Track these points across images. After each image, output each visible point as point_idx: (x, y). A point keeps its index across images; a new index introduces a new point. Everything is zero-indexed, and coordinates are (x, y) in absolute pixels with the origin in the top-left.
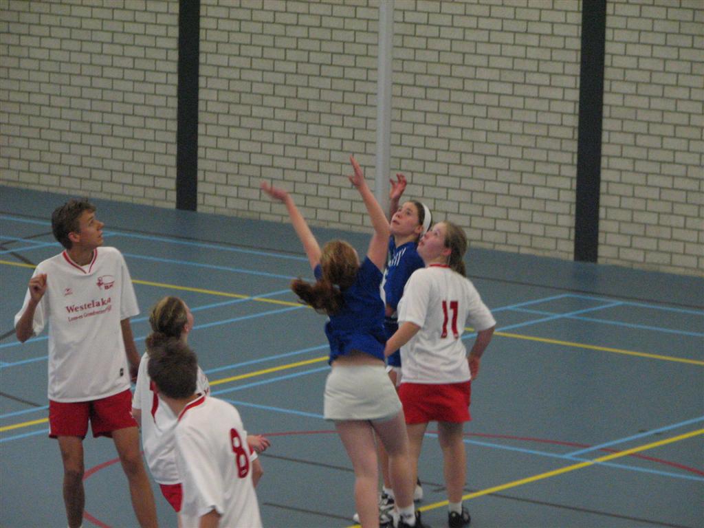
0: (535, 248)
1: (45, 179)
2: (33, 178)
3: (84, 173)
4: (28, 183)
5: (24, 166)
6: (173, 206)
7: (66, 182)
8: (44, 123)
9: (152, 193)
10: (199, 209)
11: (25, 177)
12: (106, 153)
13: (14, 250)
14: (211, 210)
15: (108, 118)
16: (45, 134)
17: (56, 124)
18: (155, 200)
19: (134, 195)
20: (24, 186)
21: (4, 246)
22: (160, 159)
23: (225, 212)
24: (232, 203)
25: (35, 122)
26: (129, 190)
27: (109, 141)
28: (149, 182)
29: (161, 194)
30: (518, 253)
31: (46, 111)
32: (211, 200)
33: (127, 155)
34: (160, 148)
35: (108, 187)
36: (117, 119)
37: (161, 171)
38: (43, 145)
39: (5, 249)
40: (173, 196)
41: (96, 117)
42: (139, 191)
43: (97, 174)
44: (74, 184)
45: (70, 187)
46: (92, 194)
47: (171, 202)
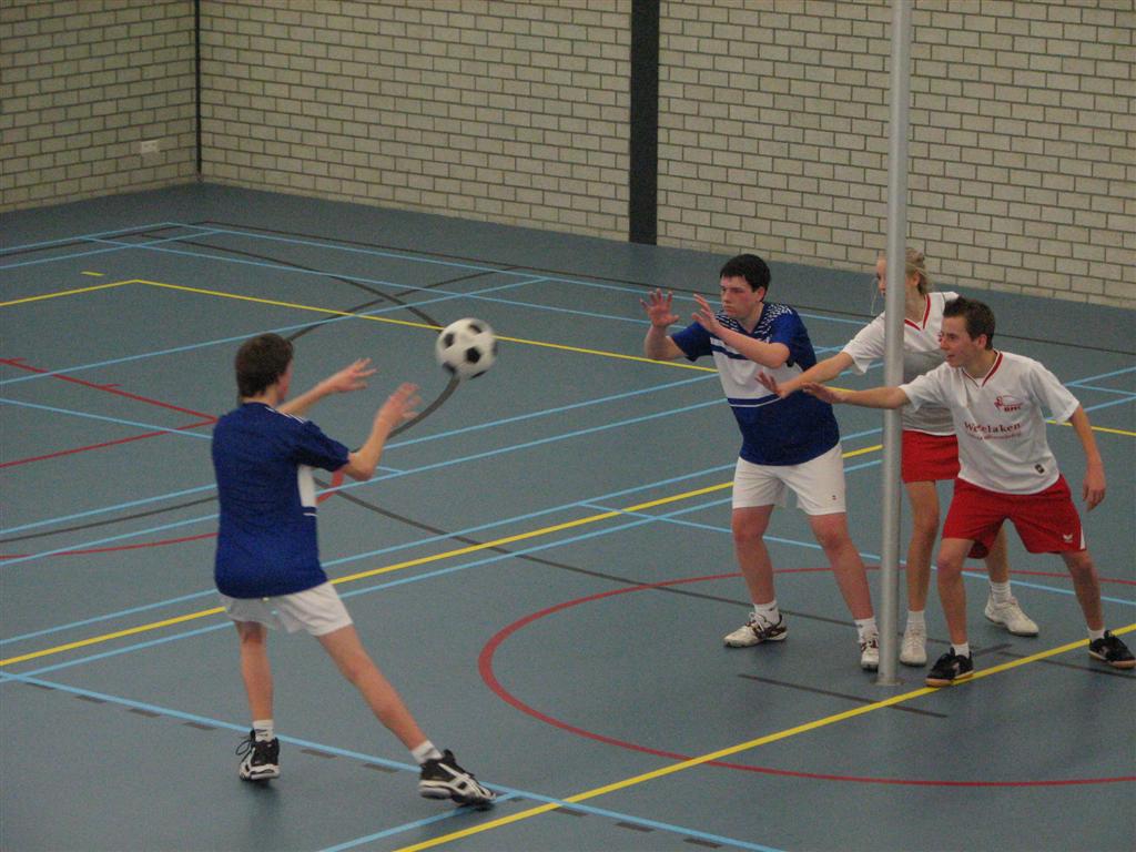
0: (1108, 297)
1: (456, 201)
2: (438, 200)
3: (508, 194)
4: (430, 206)
5: (426, 183)
6: (625, 237)
7: (483, 205)
8: (453, 126)
9: (596, 220)
10: (660, 242)
11: (428, 199)
12: (536, 167)
13: (413, 305)
14: (675, 244)
15: (538, 121)
16: (456, 141)
17: (469, 128)
18: (600, 229)
19: (575, 223)
20: (426, 210)
21: (400, 299)
22: (607, 175)
23: (695, 246)
24: (703, 234)
25: (442, 125)
26: (566, 216)
27: (539, 152)
28: (592, 205)
29: (608, 222)
30: (1087, 303)
31: (456, 111)
32: (676, 231)
33: (563, 170)
34: (608, 160)
35: (539, 212)
36: (551, 123)
37: (609, 191)
38: (452, 156)
39: (401, 303)
40: (625, 224)
41: (523, 120)
42: (580, 218)
43: (524, 195)
44: (494, 207)
45: (488, 211)
46: (519, 221)
47: (623, 232)
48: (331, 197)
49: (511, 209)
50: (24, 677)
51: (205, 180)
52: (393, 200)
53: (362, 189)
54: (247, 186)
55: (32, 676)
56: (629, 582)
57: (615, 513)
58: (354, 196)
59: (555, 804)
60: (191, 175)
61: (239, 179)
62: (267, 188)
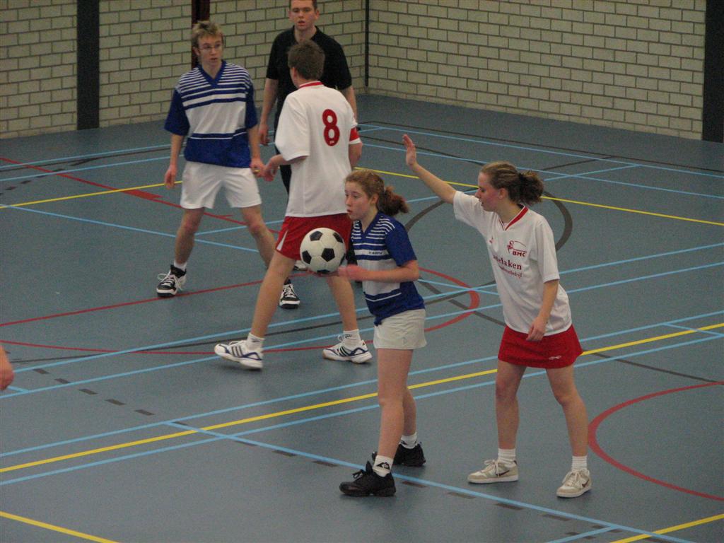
1: (566, 108)
2: (553, 107)
3: (607, 103)
4: (548, 113)
5: (543, 94)
6: (699, 137)
7: (588, 112)
8: (565, 50)
9: (677, 123)
11: (545, 106)
12: (630, 81)
15: (632, 46)
16: (568, 62)
17: (578, 52)
18: (679, 130)
19: (659, 125)
20: (544, 116)
22: (686, 88)
25: (556, 49)
26: (654, 120)
27: (632, 70)
28: (673, 111)
29: (686, 125)
31: (568, 38)
33: (650, 84)
34: (687, 76)
35: (631, 117)
36: (642, 47)
37: (686, 101)
38: (564, 73)
40: (699, 126)
41: (619, 45)
42: (663, 122)
43: (620, 104)
44: (597, 113)
45: (593, 116)
46: (615, 124)
47: (698, 132)
48: (469, 106)
49: (609, 114)
50: (233, 437)
51: (372, 92)
52: (518, 108)
53: (493, 99)
54: (404, 97)
55: (240, 437)
56: (704, 380)
57: (692, 331)
58: (486, 104)
59: (646, 535)
60: (359, 88)
61: (398, 92)
62: (419, 98)
